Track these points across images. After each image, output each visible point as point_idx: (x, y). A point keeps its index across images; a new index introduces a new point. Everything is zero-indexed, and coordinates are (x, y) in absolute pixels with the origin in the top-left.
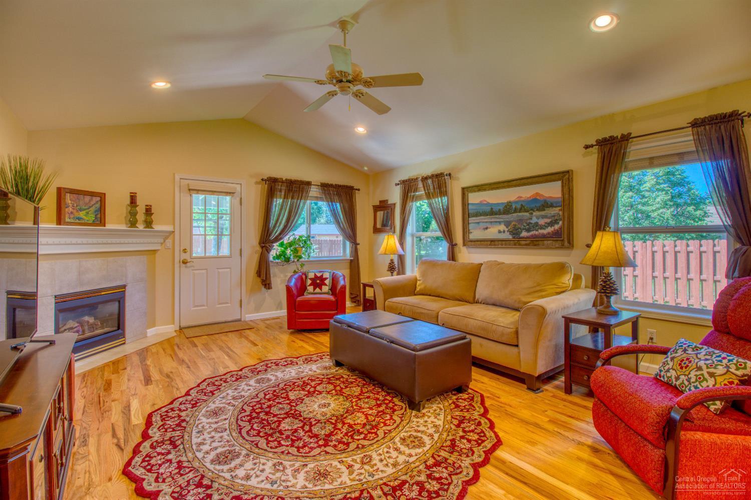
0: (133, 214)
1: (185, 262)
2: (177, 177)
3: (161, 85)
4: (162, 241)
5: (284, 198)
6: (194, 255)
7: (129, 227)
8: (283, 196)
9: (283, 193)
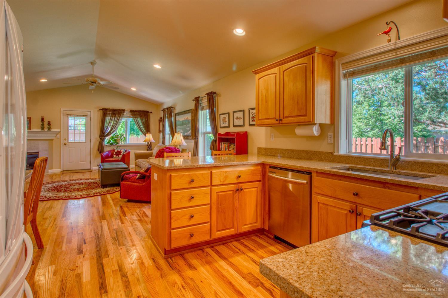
0: (43, 125)
1: (65, 144)
2: (62, 110)
3: (43, 80)
4: (55, 135)
5: (111, 117)
6: (69, 141)
7: (41, 130)
8: (110, 116)
9: (110, 115)
